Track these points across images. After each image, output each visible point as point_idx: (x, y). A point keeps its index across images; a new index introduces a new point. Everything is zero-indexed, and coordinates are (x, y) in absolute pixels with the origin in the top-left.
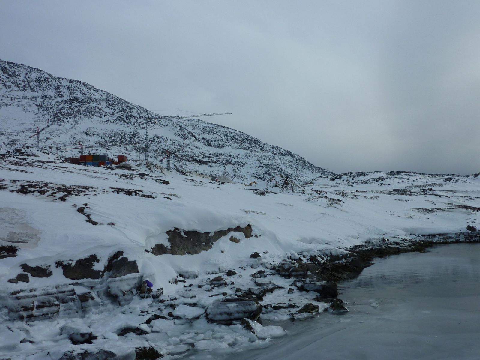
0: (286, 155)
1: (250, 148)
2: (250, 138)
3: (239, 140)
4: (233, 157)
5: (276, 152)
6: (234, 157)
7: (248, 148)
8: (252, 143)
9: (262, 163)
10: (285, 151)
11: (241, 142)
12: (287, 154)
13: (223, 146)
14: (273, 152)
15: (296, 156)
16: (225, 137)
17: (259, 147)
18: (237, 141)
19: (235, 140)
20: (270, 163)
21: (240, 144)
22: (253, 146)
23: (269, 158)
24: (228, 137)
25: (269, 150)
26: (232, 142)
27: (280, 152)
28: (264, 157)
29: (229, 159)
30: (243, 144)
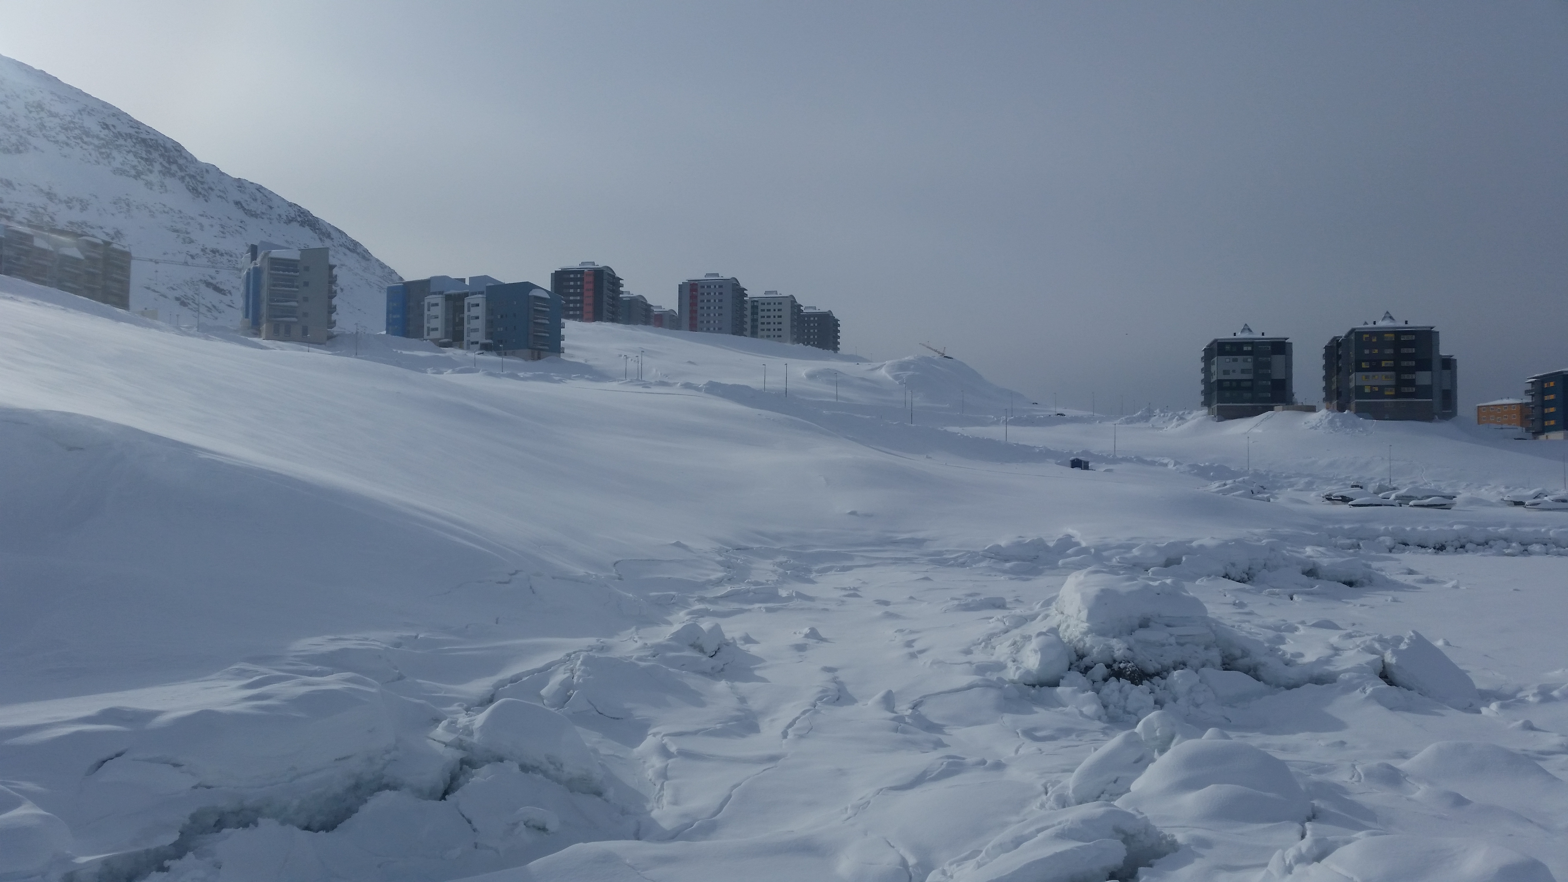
0: (294, 224)
1: (143, 177)
2: (144, 136)
3: (98, 137)
4: (60, 201)
5: (253, 206)
6: (66, 202)
7: (133, 172)
8: (155, 155)
9: (191, 241)
10: (290, 209)
11: (104, 146)
12: (299, 219)
13: (18, 151)
14: (237, 203)
15: (334, 234)
16: (30, 112)
17: (182, 179)
18: (84, 137)
19: (77, 132)
20: (224, 245)
21: (101, 153)
22: (157, 167)
23: (222, 226)
24: (43, 114)
25: (222, 194)
26: (62, 137)
27: (271, 208)
28: (203, 220)
29: (45, 209)
30: (115, 153)
